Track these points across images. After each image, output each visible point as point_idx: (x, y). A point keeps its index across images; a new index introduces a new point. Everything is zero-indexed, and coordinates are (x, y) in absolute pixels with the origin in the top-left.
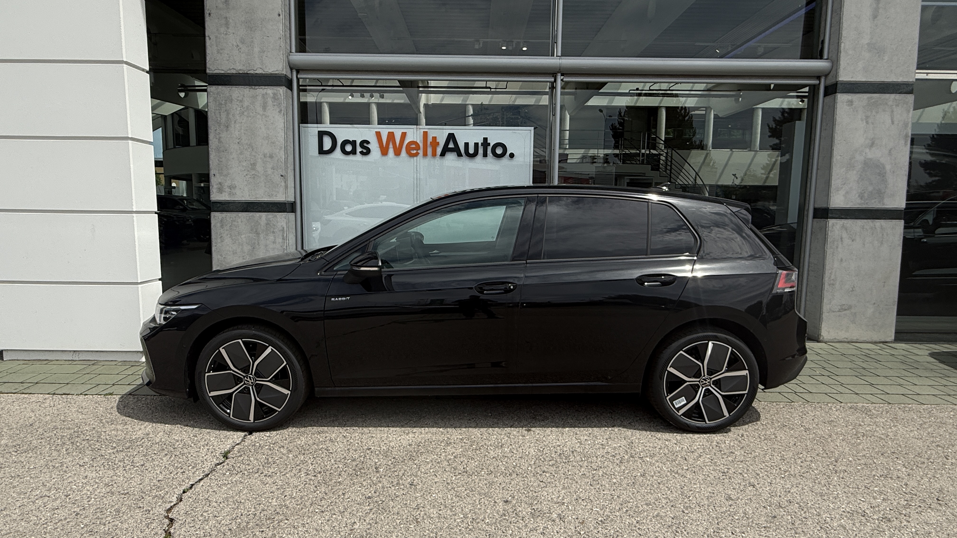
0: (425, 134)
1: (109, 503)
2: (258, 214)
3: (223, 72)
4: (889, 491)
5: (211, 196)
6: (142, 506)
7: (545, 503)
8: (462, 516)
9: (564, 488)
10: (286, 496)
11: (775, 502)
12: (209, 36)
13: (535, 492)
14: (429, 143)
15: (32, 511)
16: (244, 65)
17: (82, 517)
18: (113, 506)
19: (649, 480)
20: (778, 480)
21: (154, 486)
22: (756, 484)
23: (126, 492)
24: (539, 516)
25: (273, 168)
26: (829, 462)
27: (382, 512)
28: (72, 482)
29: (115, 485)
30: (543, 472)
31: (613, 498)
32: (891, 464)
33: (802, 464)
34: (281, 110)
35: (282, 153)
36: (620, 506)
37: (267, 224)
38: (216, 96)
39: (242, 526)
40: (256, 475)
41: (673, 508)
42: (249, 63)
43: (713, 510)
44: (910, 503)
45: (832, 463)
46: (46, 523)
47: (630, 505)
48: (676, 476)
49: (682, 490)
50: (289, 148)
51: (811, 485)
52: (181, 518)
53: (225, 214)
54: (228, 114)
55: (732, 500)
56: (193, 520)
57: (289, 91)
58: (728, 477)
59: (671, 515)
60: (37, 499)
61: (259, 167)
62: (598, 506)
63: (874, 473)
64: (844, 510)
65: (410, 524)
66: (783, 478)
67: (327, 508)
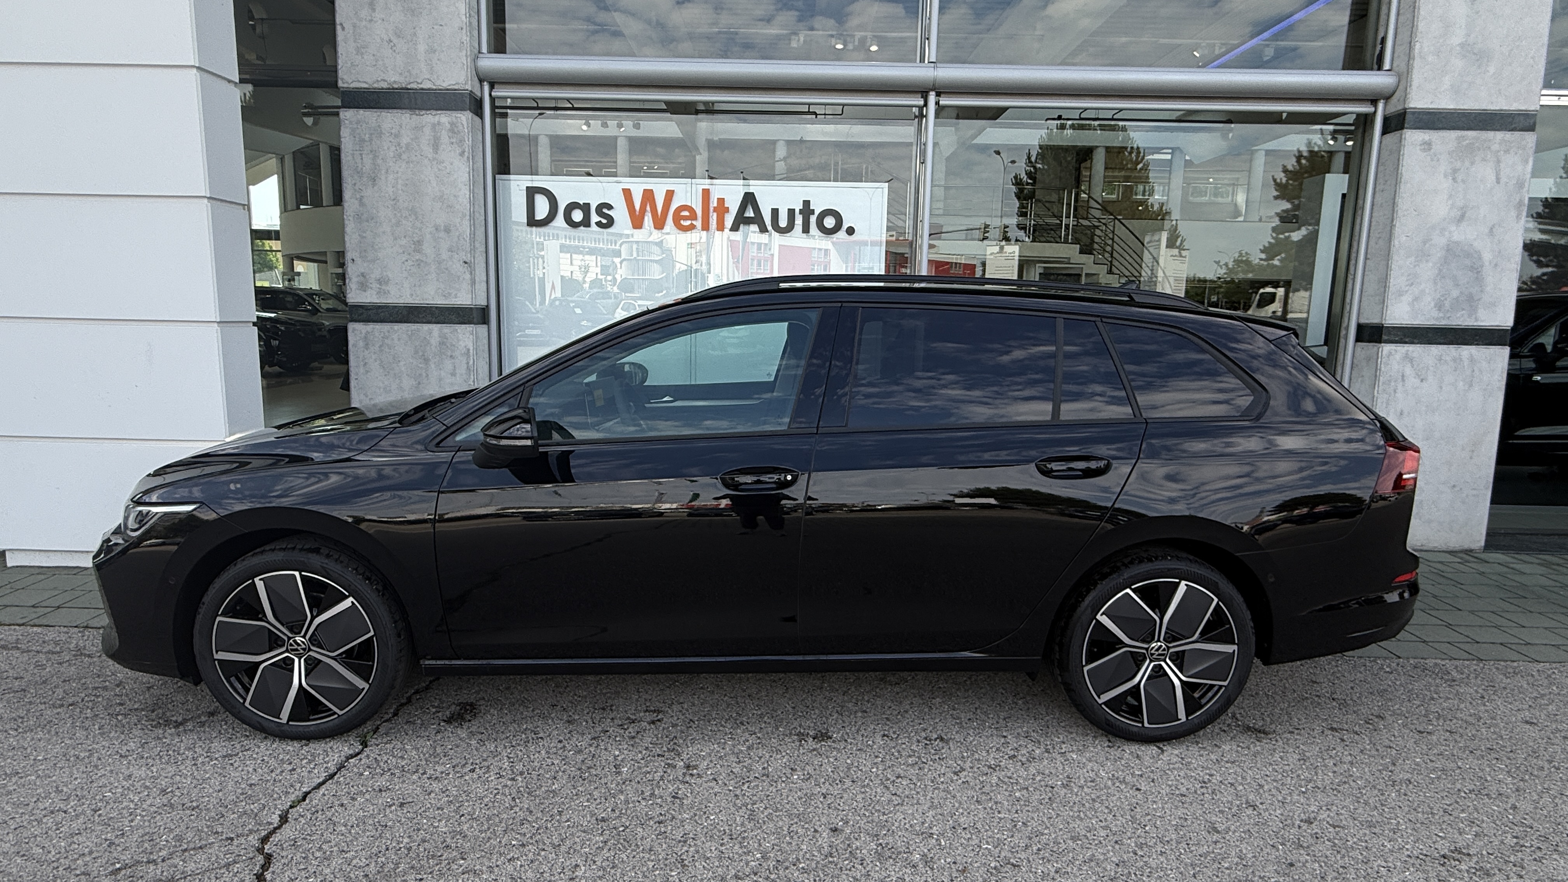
0: (706, 193)
1: (165, 824)
2: (426, 327)
3: (366, 86)
4: (1485, 819)
5: (349, 296)
6: (220, 830)
7: (900, 833)
8: (759, 856)
9: (932, 807)
10: (463, 815)
11: (1292, 837)
12: (341, 24)
13: (884, 814)
14: (711, 209)
15: (35, 837)
16: (401, 74)
17: (119, 849)
18: (171, 830)
19: (1077, 795)
20: (1296, 797)
21: (242, 794)
22: (1258, 804)
23: (194, 804)
24: (890, 857)
25: (450, 250)
26: (1381, 765)
27: (624, 847)
28: (105, 786)
29: (177, 793)
30: (898, 778)
31: (1015, 826)
32: (1488, 769)
33: (1335, 769)
34: (463, 152)
35: (466, 223)
36: (1027, 841)
37: (442, 343)
38: (355, 126)
39: (386, 870)
40: (414, 777)
41: (1117, 847)
42: (409, 71)
43: (1185, 851)
44: (1522, 842)
45: (1386, 768)
46: (58, 859)
47: (1044, 839)
48: (1123, 787)
49: (1132, 813)
50: (477, 215)
51: (1352, 807)
52: (284, 854)
53: (370, 327)
54: (375, 157)
55: (1218, 832)
56: (304, 858)
57: (477, 120)
58: (1210, 792)
59: (1114, 859)
60: (45, 816)
61: (428, 248)
62: (989, 840)
63: (1459, 786)
64: (1409, 853)
65: (671, 870)
66: (1303, 792)
67: (531, 838)
